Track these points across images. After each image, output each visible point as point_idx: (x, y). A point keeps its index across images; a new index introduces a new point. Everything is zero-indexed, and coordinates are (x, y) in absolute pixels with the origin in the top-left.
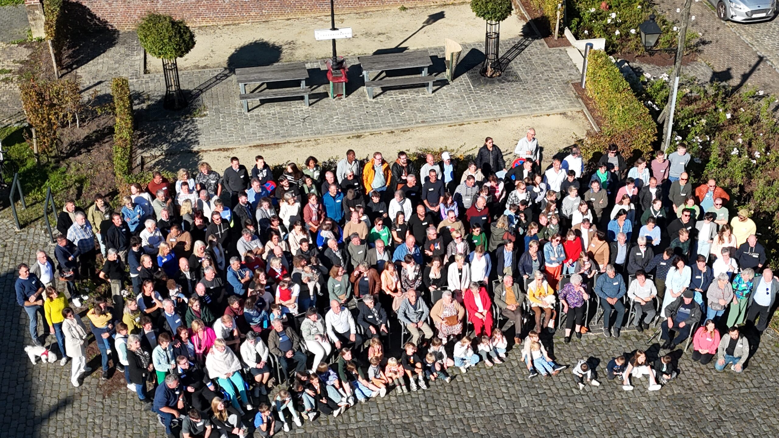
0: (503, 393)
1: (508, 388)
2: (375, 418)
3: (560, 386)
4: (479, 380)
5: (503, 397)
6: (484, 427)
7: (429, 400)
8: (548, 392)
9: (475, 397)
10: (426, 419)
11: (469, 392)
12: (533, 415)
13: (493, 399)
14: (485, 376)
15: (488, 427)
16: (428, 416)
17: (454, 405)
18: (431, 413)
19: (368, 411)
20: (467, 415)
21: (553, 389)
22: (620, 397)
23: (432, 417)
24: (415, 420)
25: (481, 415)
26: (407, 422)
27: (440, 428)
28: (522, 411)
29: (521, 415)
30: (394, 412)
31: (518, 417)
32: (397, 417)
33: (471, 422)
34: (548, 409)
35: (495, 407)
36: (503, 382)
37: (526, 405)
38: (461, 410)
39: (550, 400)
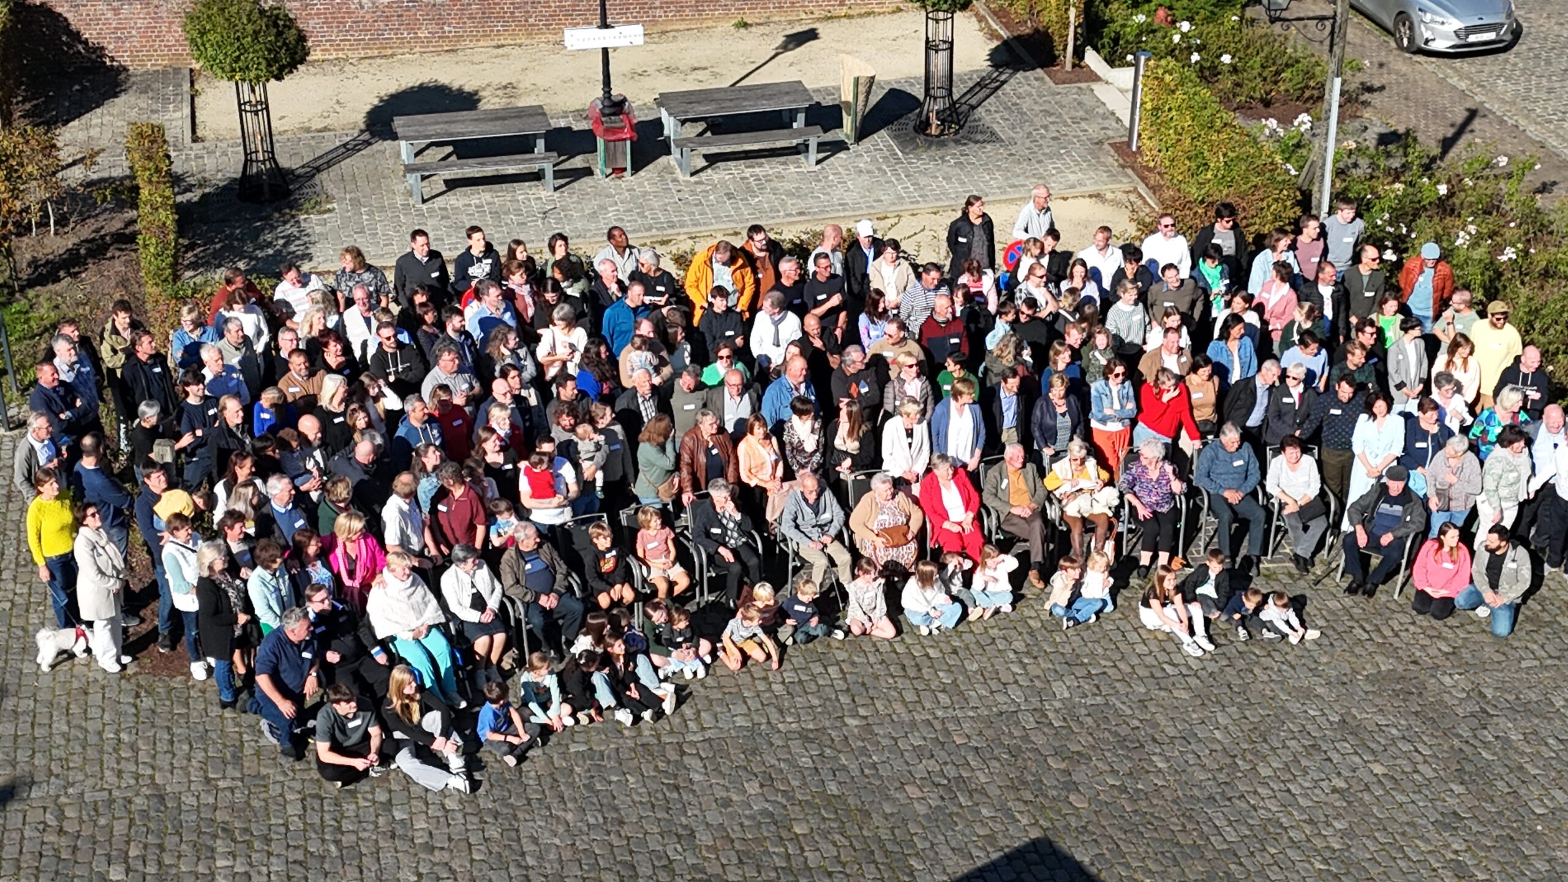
0: (1014, 674)
1: (1024, 666)
2: (740, 721)
3: (1135, 661)
4: (961, 653)
5: (1016, 682)
6: (980, 734)
7: (855, 689)
8: (1110, 672)
9: (954, 681)
10: (852, 722)
11: (941, 674)
12: (1083, 711)
13: (994, 685)
14: (972, 646)
15: (988, 733)
16: (856, 715)
17: (910, 696)
18: (862, 712)
19: (725, 710)
20: (939, 713)
21: (1122, 666)
22: (1266, 678)
23: (866, 718)
24: (827, 724)
25: (971, 714)
26: (811, 726)
27: (884, 737)
28: (1058, 705)
29: (1057, 711)
30: (781, 712)
31: (1051, 715)
32: (789, 719)
33: (951, 727)
34: (1113, 700)
35: (1001, 698)
36: (1012, 655)
37: (1066, 695)
38: (928, 705)
39: (1118, 685)
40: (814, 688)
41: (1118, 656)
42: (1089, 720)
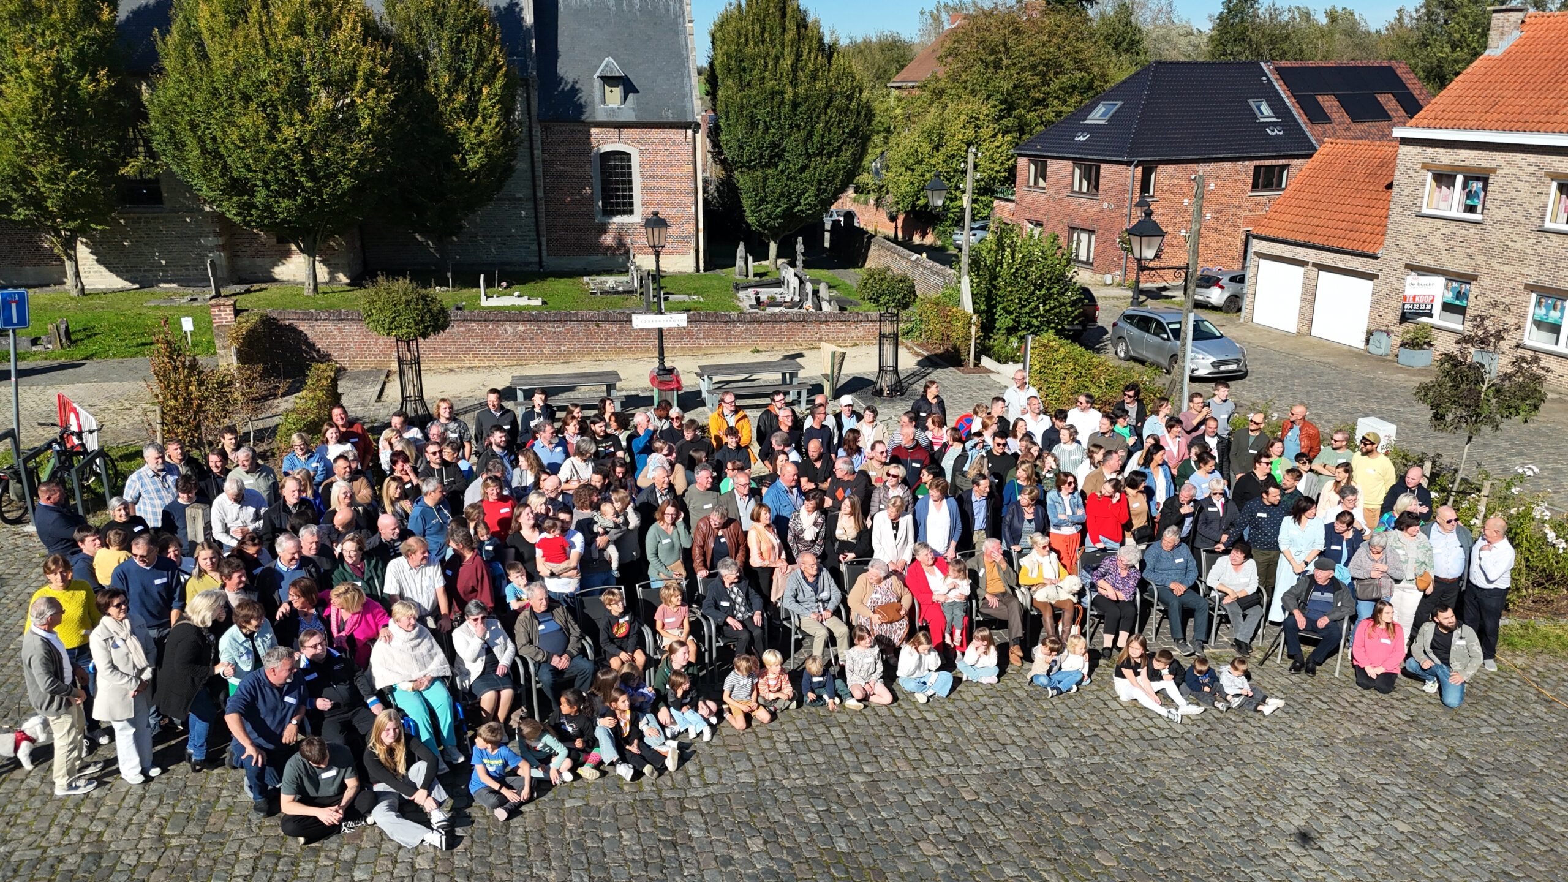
4: (957, 718)
5: (1014, 743)
6: (988, 790)
7: (858, 748)
8: (1103, 734)
9: (955, 741)
10: (858, 779)
11: (940, 735)
12: (1086, 770)
13: (993, 745)
14: (966, 712)
15: (997, 790)
16: (860, 772)
17: (913, 755)
18: (867, 769)
19: (729, 766)
20: (944, 771)
23: (871, 774)
24: (833, 780)
25: (975, 771)
26: (816, 783)
27: (891, 793)
28: (1059, 764)
30: (786, 768)
31: (1055, 773)
32: (794, 776)
33: (958, 784)
34: (1112, 760)
35: (1002, 757)
40: (817, 746)
41: (1105, 721)
42: (1092, 777)
